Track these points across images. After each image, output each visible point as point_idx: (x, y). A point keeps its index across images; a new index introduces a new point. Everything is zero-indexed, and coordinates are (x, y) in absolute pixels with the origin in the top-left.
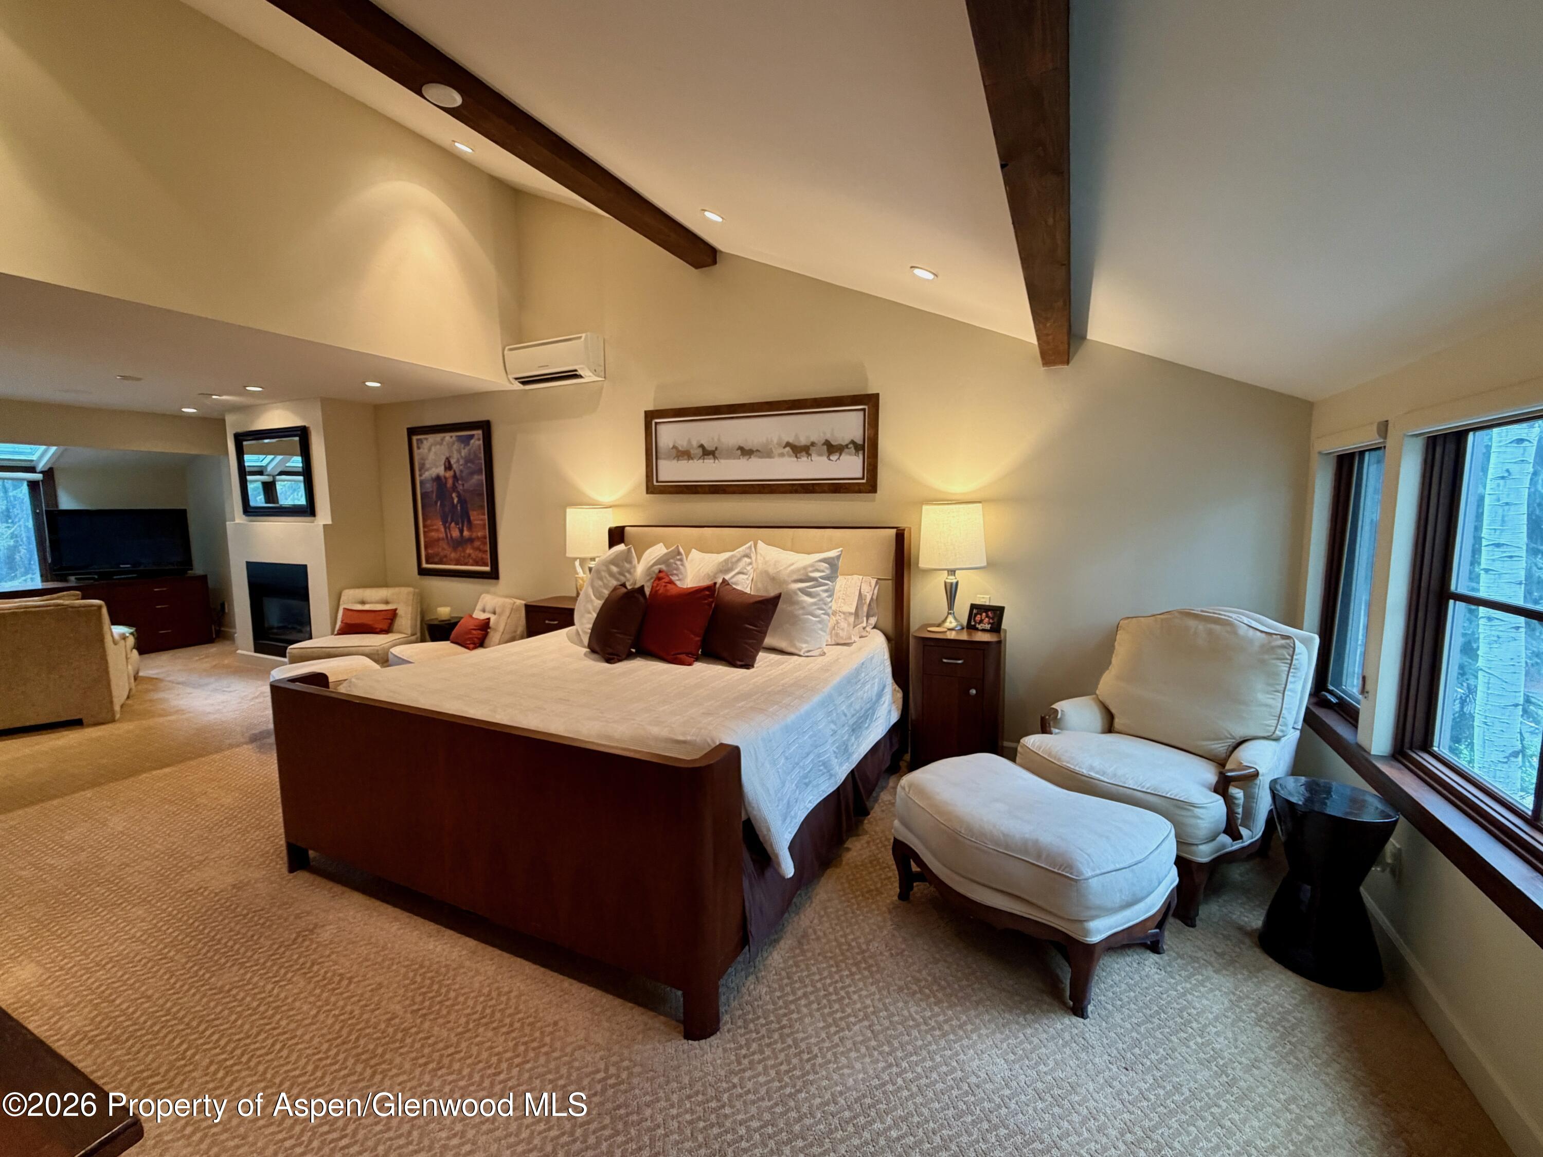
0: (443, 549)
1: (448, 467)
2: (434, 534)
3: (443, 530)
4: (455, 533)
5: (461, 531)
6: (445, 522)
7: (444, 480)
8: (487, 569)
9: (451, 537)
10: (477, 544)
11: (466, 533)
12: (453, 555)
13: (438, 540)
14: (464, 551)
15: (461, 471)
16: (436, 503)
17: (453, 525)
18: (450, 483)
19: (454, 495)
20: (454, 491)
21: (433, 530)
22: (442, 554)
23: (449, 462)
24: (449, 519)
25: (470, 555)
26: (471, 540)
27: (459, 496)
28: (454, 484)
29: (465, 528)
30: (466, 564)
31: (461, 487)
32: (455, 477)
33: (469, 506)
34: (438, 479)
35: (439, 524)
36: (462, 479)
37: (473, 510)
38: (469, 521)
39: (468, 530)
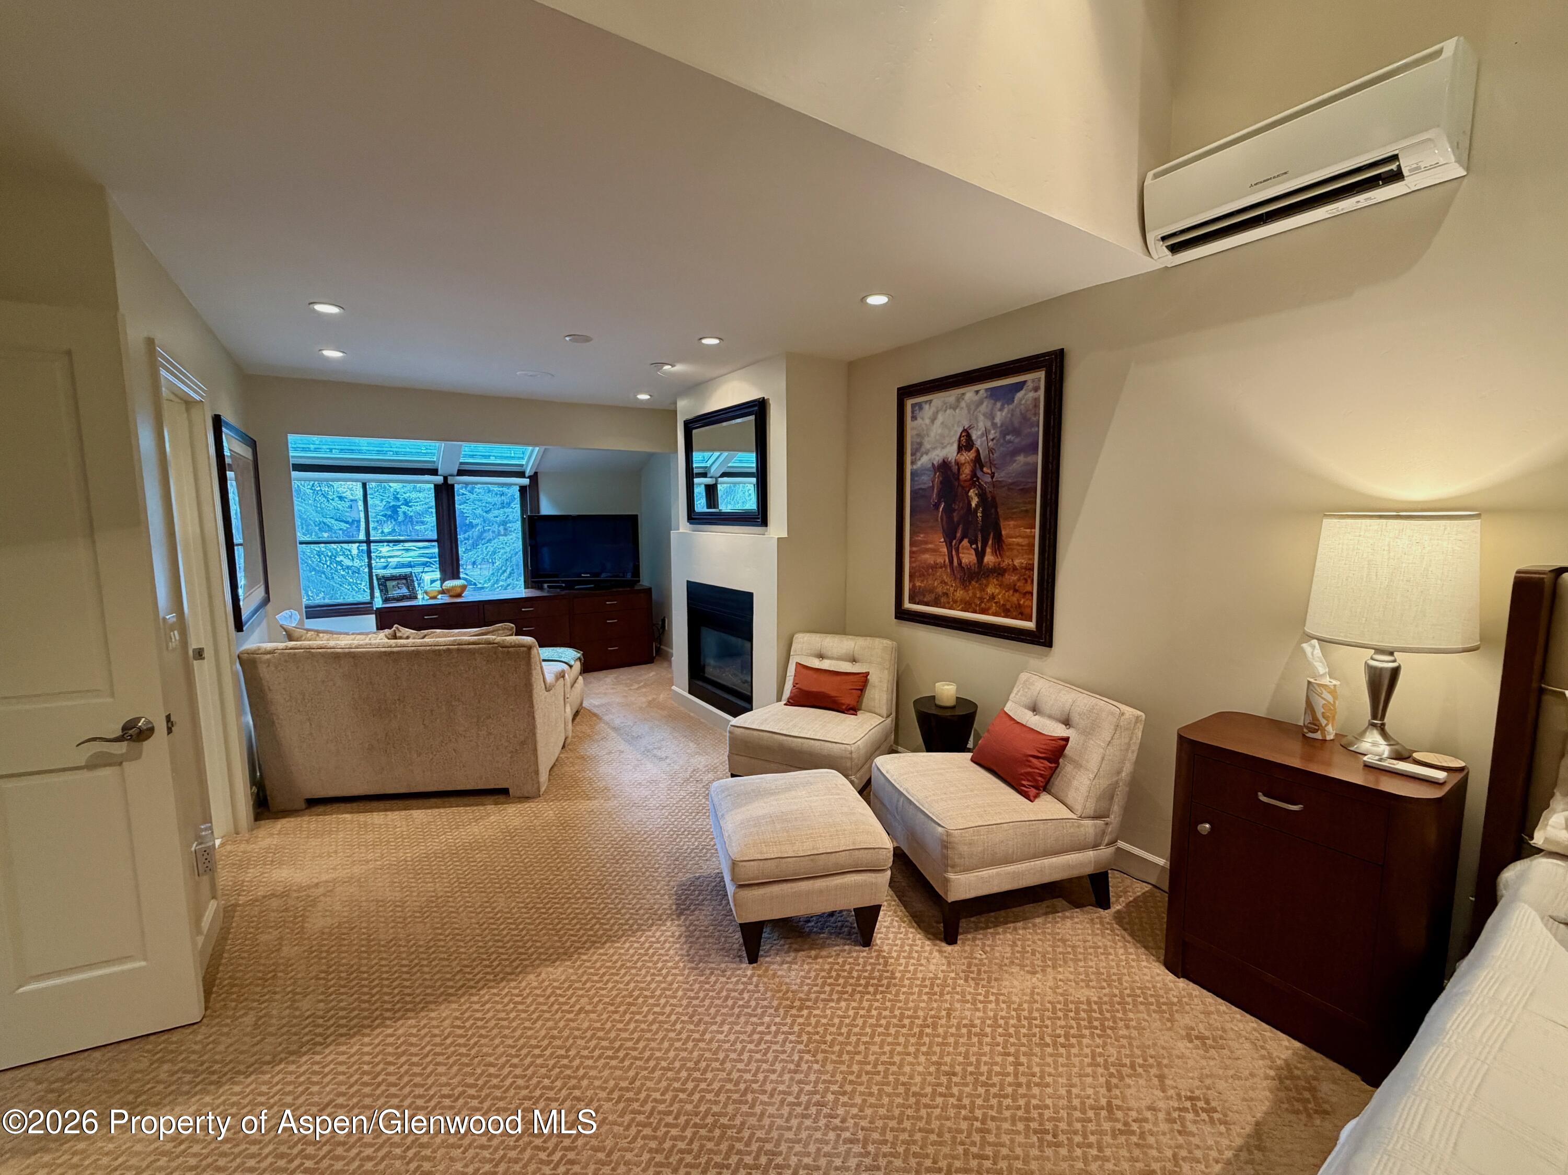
0: (943, 582)
1: (966, 443)
2: (928, 558)
3: (945, 550)
4: (968, 557)
5: (980, 555)
6: (950, 537)
7: (955, 468)
8: (1031, 625)
9: (960, 563)
10: (1011, 578)
11: (989, 558)
12: (960, 594)
13: (935, 567)
14: (983, 590)
15: (991, 451)
16: (937, 506)
17: (965, 542)
18: (967, 471)
19: (972, 493)
20: (973, 485)
21: (926, 551)
22: (939, 590)
23: (969, 436)
24: (958, 535)
25: (993, 597)
26: (998, 571)
27: (982, 496)
28: (974, 474)
29: (988, 550)
30: (984, 611)
31: (988, 479)
32: (977, 460)
33: (1001, 511)
34: (944, 467)
35: (939, 540)
36: (991, 463)
37: (1006, 519)
38: (999, 539)
39: (994, 552)
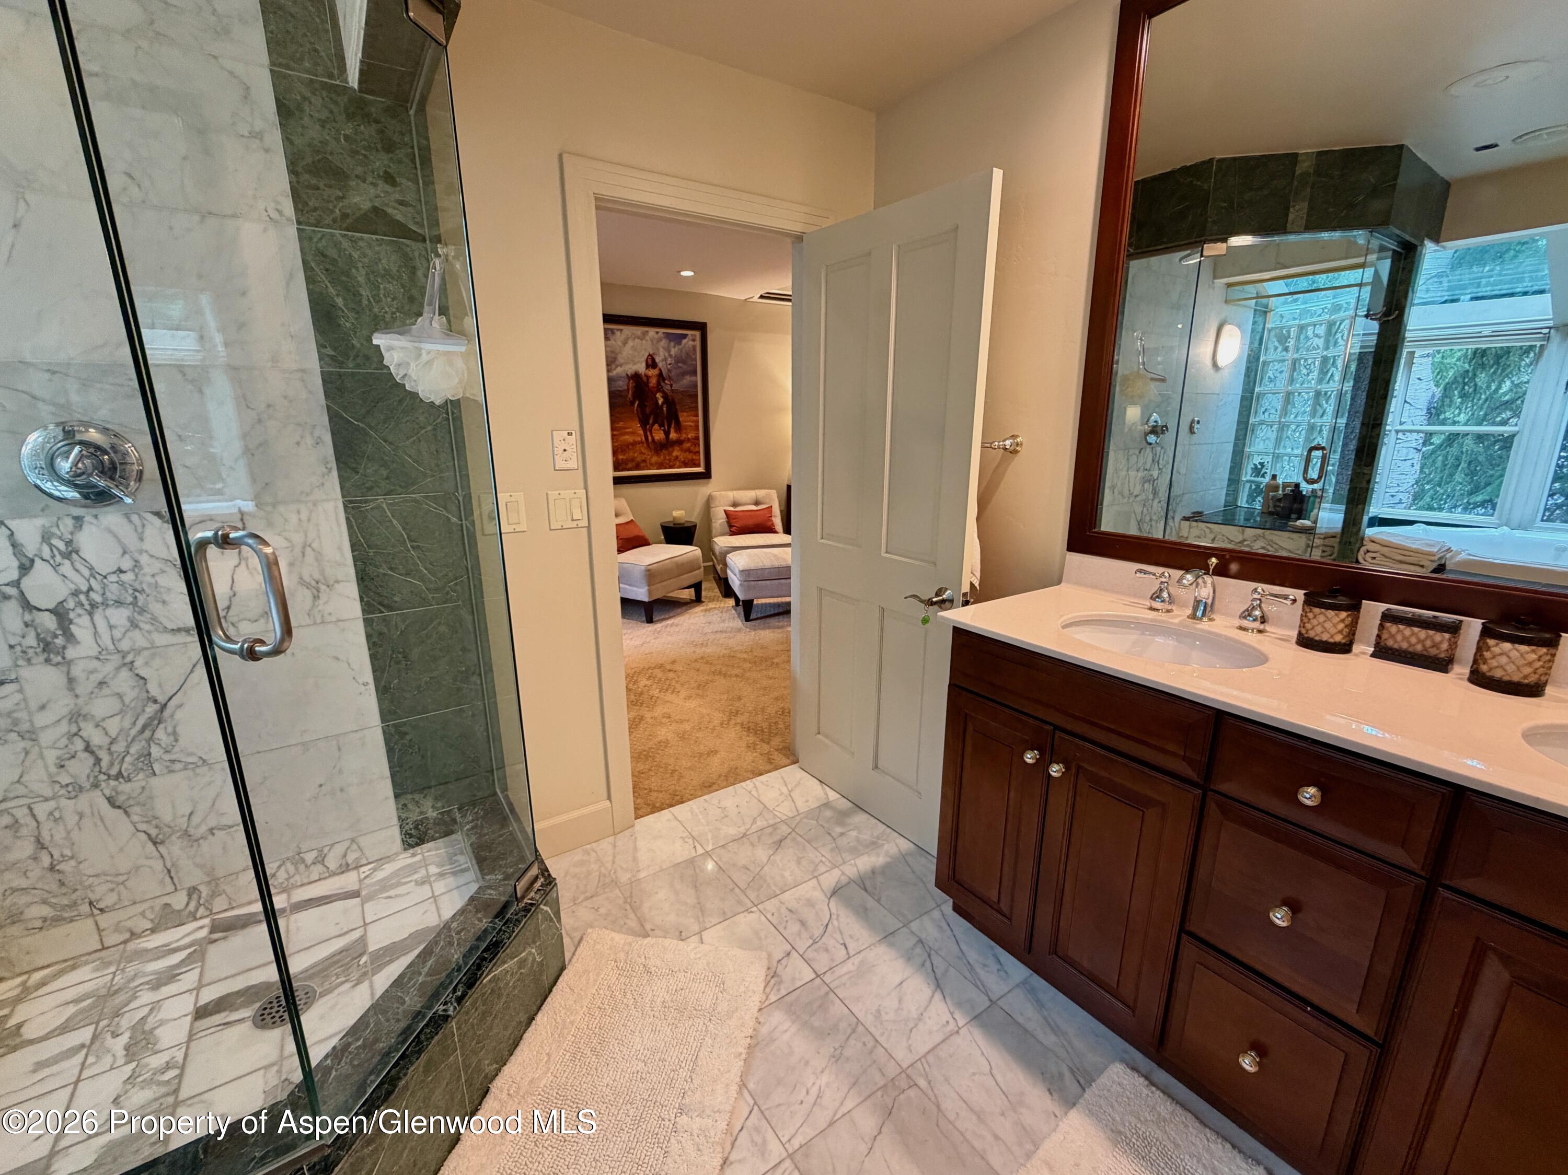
0: (642, 453)
1: (651, 363)
2: (629, 438)
3: (641, 432)
4: (659, 435)
5: (667, 433)
6: (644, 423)
7: (645, 379)
8: (700, 469)
9: (653, 440)
10: (687, 445)
11: (673, 435)
12: (655, 459)
13: (634, 444)
14: (670, 454)
15: (669, 371)
16: (632, 403)
17: (656, 426)
18: (653, 381)
19: (658, 395)
20: (659, 390)
21: (627, 433)
22: (639, 459)
23: (653, 360)
24: (651, 421)
25: (677, 457)
26: (679, 442)
27: (665, 397)
28: (658, 383)
29: (672, 430)
30: (671, 467)
31: (669, 387)
32: (660, 375)
33: (678, 407)
34: (636, 377)
35: (637, 426)
36: (670, 378)
37: (682, 411)
38: (678, 424)
39: (676, 431)
